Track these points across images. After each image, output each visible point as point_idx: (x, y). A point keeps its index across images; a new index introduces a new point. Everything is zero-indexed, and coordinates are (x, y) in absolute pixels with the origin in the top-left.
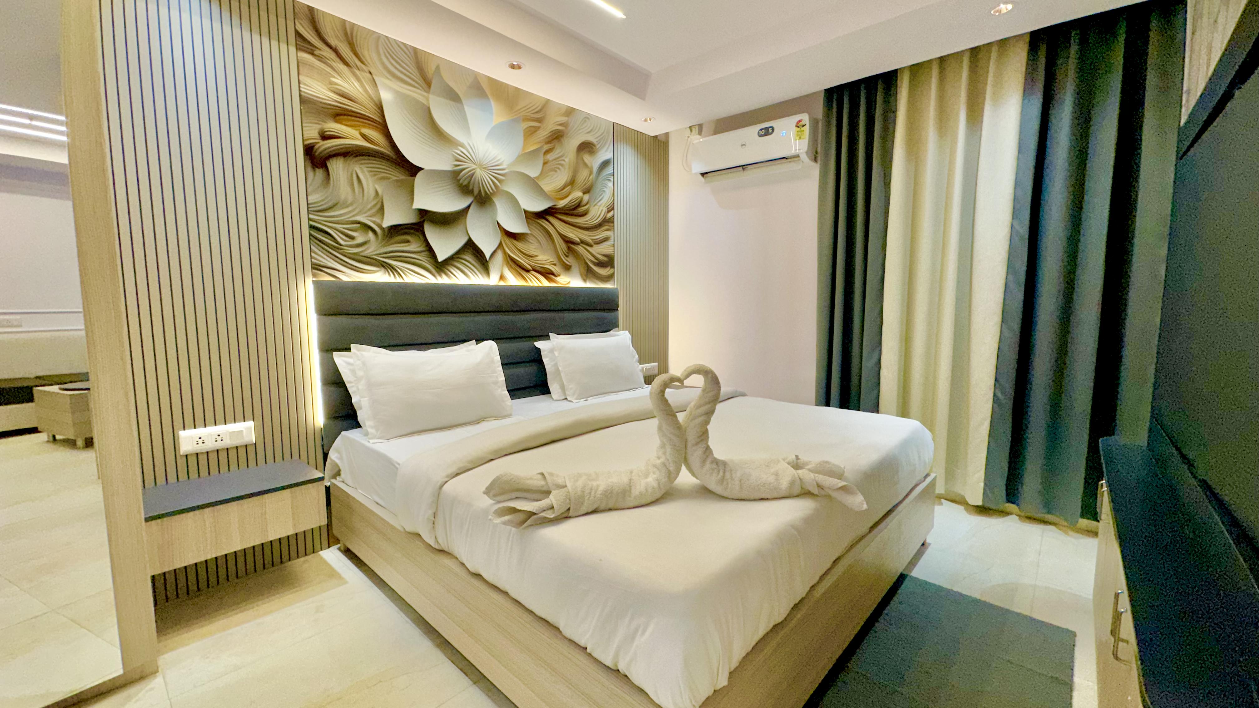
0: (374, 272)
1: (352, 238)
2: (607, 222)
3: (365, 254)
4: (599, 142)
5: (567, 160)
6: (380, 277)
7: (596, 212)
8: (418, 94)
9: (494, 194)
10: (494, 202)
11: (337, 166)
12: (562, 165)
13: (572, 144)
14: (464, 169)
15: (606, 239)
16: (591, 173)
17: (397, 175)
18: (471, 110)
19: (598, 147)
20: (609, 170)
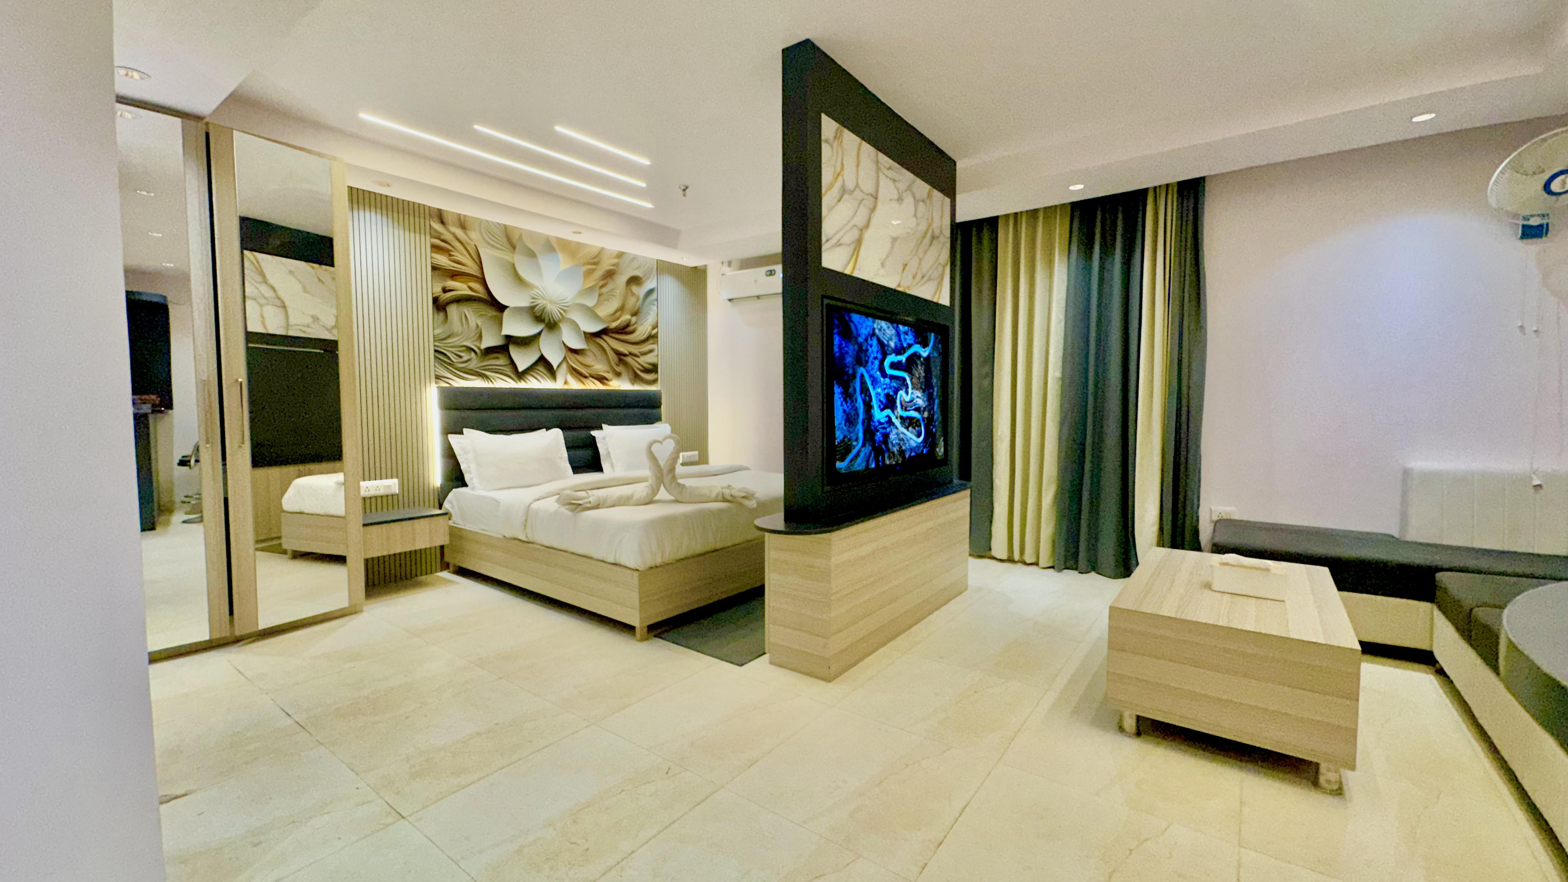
0: (474, 380)
1: (460, 357)
2: (652, 337)
3: (469, 367)
4: (644, 275)
5: (618, 291)
6: (477, 383)
7: (642, 330)
8: (506, 256)
9: (560, 321)
10: (560, 328)
11: (453, 310)
12: (614, 296)
13: (621, 280)
14: (537, 305)
15: (651, 351)
16: (638, 300)
17: (492, 312)
18: (544, 261)
19: (644, 279)
20: (654, 296)
